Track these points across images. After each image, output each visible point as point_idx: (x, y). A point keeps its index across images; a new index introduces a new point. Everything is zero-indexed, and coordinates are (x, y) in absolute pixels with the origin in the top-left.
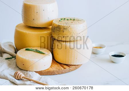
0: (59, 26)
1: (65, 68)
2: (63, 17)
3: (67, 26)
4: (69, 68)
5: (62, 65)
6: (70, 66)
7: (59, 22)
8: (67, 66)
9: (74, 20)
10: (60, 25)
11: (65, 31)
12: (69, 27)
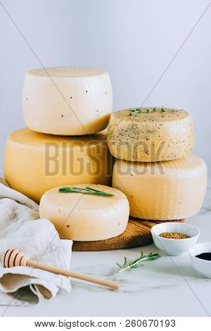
0: (135, 127)
3: (154, 124)
7: (130, 117)
10: (138, 123)
11: (150, 136)
12: (160, 127)
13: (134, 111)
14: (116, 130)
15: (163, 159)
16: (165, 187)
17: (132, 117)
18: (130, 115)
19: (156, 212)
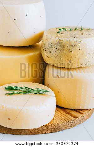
0: (61, 42)
1: (76, 117)
2: (61, 26)
3: (75, 40)
4: (82, 115)
5: (68, 111)
6: (81, 112)
7: (58, 34)
8: (77, 111)
9: (82, 29)
10: (63, 39)
11: (73, 49)
12: (80, 42)
13: (60, 30)
14: (47, 44)
15: (81, 66)
16: (83, 86)
17: (59, 34)
18: (58, 32)
19: (76, 104)
